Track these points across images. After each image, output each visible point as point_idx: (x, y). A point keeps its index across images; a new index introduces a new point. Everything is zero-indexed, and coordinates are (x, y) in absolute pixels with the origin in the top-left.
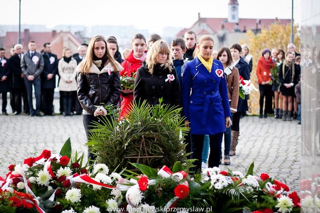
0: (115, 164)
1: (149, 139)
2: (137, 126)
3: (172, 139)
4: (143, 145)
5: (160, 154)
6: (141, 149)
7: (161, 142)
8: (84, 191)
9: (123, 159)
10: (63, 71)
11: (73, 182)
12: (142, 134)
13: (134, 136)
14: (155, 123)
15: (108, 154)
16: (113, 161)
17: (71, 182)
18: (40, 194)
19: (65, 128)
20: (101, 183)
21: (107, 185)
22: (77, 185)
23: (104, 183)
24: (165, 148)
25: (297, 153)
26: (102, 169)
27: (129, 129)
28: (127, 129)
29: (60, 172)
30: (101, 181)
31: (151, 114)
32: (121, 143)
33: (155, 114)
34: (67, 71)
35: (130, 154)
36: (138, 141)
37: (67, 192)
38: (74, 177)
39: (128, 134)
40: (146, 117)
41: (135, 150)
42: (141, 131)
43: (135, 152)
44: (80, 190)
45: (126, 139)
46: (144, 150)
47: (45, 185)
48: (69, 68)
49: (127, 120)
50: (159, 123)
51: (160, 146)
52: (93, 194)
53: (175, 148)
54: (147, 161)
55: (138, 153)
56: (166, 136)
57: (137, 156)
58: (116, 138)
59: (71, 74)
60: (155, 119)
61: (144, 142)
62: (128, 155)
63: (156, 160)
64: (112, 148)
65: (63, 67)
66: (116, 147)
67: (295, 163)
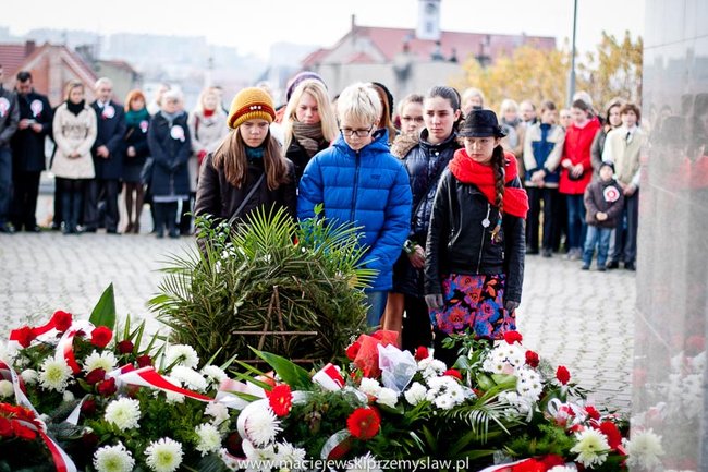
0: (211, 346)
1: (287, 293)
2: (262, 263)
3: (339, 296)
4: (274, 305)
5: (312, 327)
6: (269, 315)
7: (314, 302)
8: (147, 404)
9: (229, 336)
10: (63, 132)
11: (122, 383)
12: (275, 280)
13: (256, 286)
14: (303, 258)
15: (194, 323)
16: (206, 339)
17: (117, 384)
18: (47, 408)
19: (68, 262)
20: (184, 389)
21: (195, 393)
22: (132, 392)
23: (191, 388)
24: (323, 314)
25: (586, 333)
26: (183, 358)
27: (244, 270)
28: (241, 269)
29: (92, 361)
30: (183, 383)
31: (293, 238)
32: (226, 301)
33: (302, 239)
34: (72, 134)
35: (244, 324)
36: (265, 298)
37: (106, 405)
38: (123, 372)
39: (242, 281)
40: (283, 245)
41: (257, 317)
42: (271, 276)
43: (257, 321)
44: (137, 403)
45: (238, 292)
46: (277, 318)
47: (58, 390)
48: (78, 127)
49: (241, 250)
50: (312, 258)
51: (312, 310)
52: (167, 411)
53: (344, 316)
54: (281, 342)
55: (263, 323)
56: (325, 287)
57: (261, 329)
58: (216, 289)
59: (81, 140)
60: (303, 249)
61: (278, 300)
62: (242, 328)
63: (303, 340)
64: (205, 311)
65: (64, 123)
66: (214, 310)
67: (584, 355)
